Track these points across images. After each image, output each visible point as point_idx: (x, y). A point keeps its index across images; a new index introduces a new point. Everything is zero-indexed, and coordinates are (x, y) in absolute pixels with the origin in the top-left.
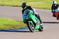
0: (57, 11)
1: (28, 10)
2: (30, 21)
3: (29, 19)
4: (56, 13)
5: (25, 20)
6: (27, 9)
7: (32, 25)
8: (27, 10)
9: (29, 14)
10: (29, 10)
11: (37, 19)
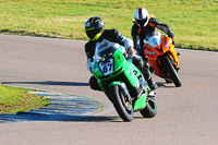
0: (152, 45)
1: (106, 44)
2: (119, 83)
3: (114, 74)
4: (150, 49)
5: (100, 78)
6: (105, 41)
7: (126, 97)
8: (103, 43)
9: (116, 58)
10: (110, 44)
11: (139, 73)
